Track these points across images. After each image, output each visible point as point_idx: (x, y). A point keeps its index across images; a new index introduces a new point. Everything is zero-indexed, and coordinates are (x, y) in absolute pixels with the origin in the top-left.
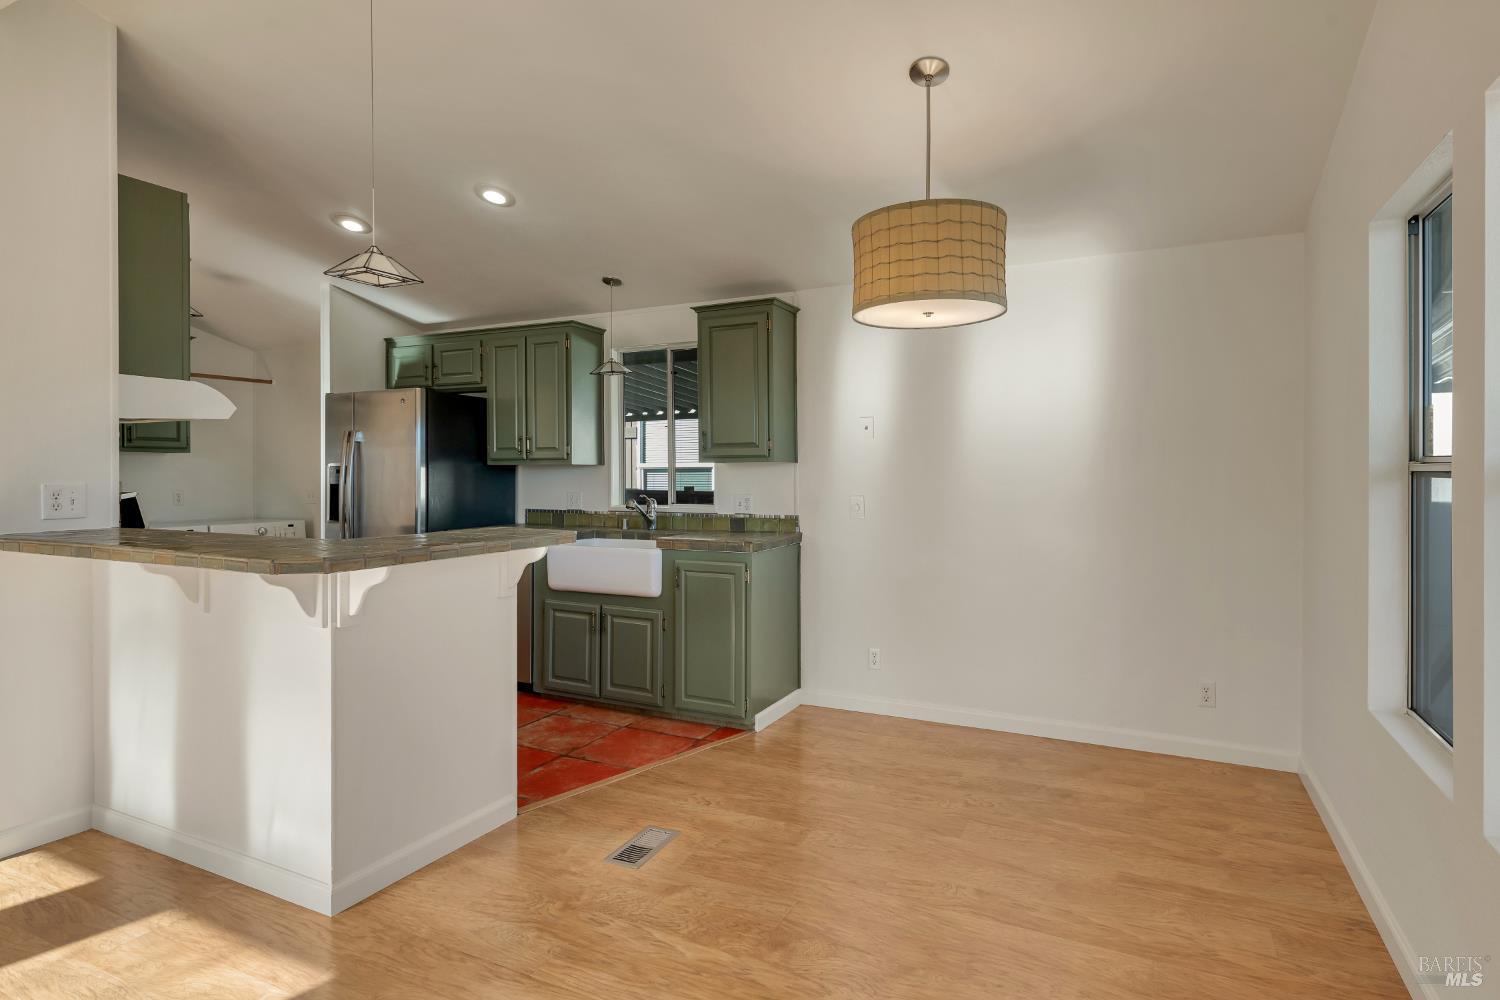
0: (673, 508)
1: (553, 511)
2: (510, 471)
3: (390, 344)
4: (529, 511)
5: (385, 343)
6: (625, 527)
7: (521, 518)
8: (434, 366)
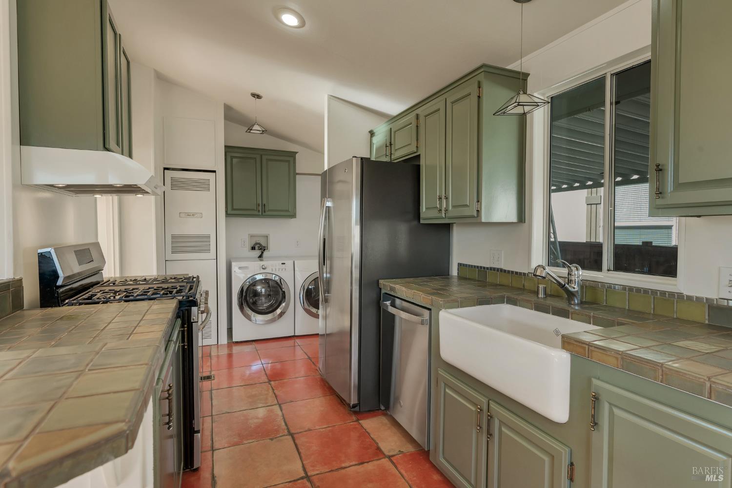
0: (608, 276)
1: (478, 267)
2: (446, 228)
3: (372, 133)
4: (460, 265)
5: (370, 134)
6: (541, 295)
7: (454, 272)
8: (391, 144)
